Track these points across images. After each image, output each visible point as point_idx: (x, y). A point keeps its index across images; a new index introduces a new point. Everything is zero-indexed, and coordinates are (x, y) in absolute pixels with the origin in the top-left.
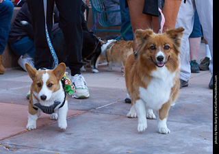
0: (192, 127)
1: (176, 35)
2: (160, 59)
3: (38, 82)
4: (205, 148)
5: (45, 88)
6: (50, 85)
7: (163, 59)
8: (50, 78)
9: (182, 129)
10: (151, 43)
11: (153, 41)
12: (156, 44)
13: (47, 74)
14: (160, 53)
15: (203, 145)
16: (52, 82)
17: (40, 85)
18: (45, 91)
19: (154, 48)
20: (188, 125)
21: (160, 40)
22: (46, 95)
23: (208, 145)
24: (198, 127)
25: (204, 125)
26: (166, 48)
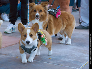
0: (79, 48)
1: (45, 5)
2: (37, 16)
3: (24, 34)
4: (85, 58)
5: (28, 37)
6: (31, 36)
7: (38, 16)
8: (31, 31)
9: (75, 49)
10: (34, 9)
11: (35, 8)
12: (36, 9)
13: (29, 29)
14: (37, 14)
15: (84, 56)
16: (33, 34)
17: (26, 36)
18: (29, 38)
19: (35, 11)
20: (77, 47)
21: (38, 8)
22: (29, 40)
23: (86, 57)
24: (82, 48)
25: (85, 47)
26: (40, 11)
